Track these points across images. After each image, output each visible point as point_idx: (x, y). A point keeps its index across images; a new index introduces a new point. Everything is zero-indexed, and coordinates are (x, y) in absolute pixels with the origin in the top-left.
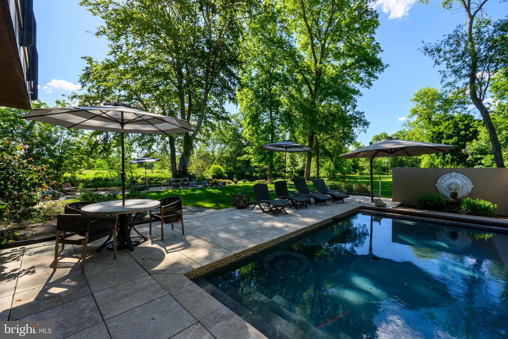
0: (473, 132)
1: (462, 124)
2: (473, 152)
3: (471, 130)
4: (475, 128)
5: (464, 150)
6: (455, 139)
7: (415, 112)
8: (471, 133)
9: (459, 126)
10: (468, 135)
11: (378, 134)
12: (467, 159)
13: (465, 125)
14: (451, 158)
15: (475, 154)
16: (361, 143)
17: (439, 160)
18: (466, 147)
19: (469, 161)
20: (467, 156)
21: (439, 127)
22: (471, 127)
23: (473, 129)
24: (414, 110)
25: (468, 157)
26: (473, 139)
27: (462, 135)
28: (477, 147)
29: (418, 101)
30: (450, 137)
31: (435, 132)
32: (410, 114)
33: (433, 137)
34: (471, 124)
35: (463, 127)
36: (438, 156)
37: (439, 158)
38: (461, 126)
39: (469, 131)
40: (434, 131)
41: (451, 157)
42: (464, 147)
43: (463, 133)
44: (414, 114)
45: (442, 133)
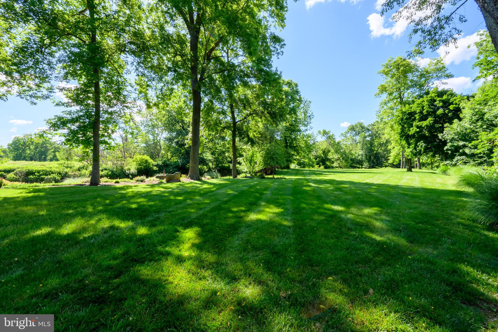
0: (454, 110)
1: (440, 101)
2: (453, 138)
3: (451, 107)
4: (456, 104)
5: (442, 134)
6: (430, 120)
7: (383, 89)
8: (450, 111)
9: (436, 103)
10: (447, 115)
11: (354, 124)
12: (445, 148)
13: (443, 101)
14: (425, 147)
15: (456, 140)
16: (330, 132)
17: (410, 150)
18: (443, 130)
19: (447, 150)
20: (445, 143)
21: (411, 106)
22: (452, 103)
23: (454, 106)
24: (382, 86)
25: (446, 145)
26: (453, 119)
27: (438, 116)
28: (459, 130)
29: (387, 74)
30: (423, 118)
31: (405, 112)
32: (377, 91)
33: (402, 119)
34: (451, 100)
35: (441, 104)
36: (409, 144)
37: (411, 147)
38: (438, 103)
39: (449, 109)
40: (404, 110)
41: (424, 145)
42: (441, 130)
43: (440, 111)
44: (382, 92)
45: (414, 113)
